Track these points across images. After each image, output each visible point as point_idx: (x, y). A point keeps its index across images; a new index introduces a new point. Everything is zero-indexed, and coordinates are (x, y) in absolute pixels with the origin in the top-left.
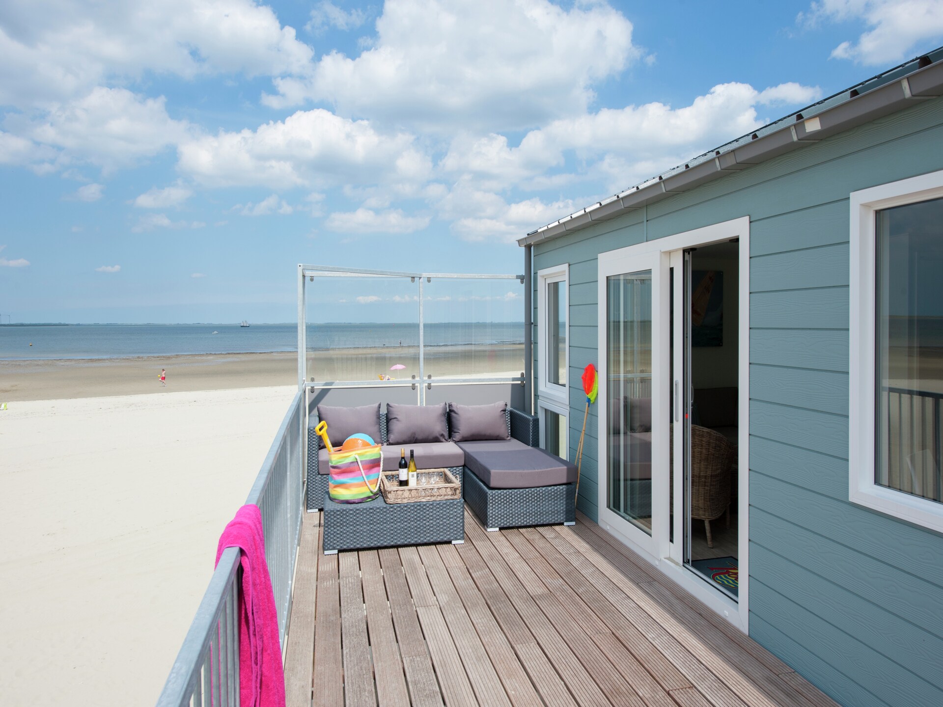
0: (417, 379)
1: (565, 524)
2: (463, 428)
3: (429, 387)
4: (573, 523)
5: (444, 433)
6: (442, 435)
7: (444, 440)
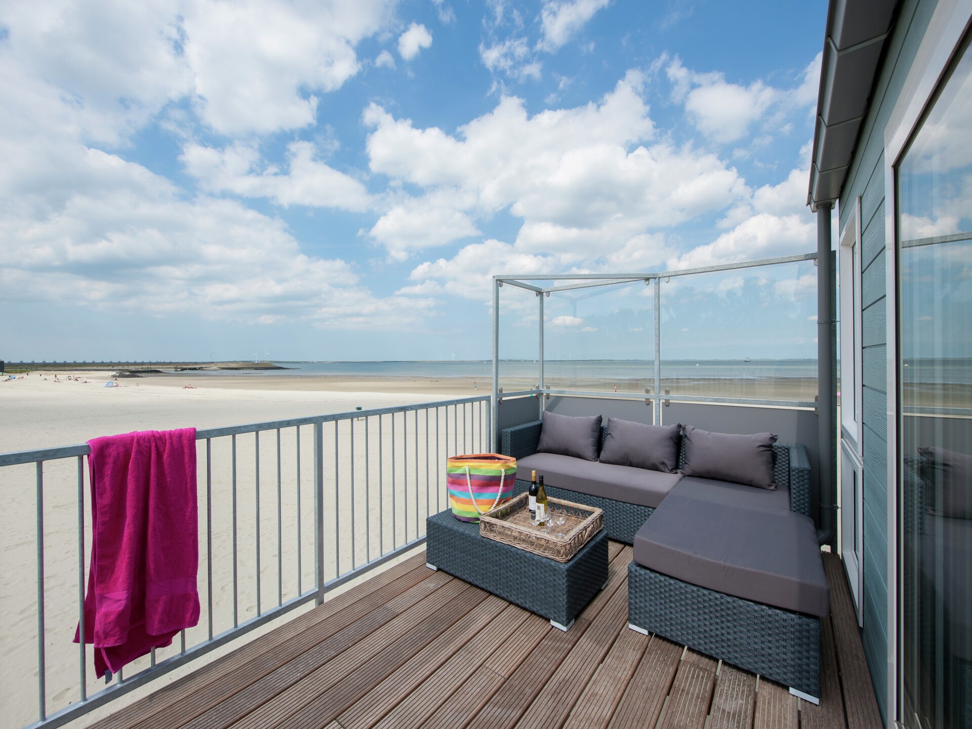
0: (652, 394)
1: (792, 691)
2: (696, 459)
3: (667, 404)
4: (816, 701)
5: (667, 462)
6: (663, 463)
7: (667, 470)
